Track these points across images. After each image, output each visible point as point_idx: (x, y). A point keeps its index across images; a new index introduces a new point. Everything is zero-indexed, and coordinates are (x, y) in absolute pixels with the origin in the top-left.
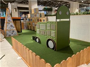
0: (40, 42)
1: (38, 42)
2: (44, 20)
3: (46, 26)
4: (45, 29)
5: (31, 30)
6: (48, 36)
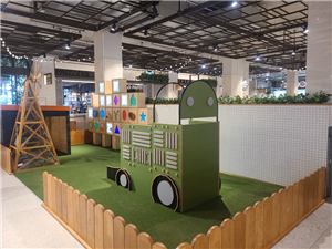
0: (130, 186)
2: (143, 116)
3: (151, 136)
4: (149, 146)
5: (100, 145)
6: (158, 167)
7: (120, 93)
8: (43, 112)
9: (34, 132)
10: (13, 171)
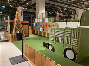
1: (52, 50)
3: (64, 32)
4: (63, 36)
6: (67, 44)
7: (45, 18)
8: (22, 23)
9: (19, 29)
10: (12, 41)
